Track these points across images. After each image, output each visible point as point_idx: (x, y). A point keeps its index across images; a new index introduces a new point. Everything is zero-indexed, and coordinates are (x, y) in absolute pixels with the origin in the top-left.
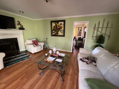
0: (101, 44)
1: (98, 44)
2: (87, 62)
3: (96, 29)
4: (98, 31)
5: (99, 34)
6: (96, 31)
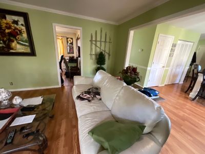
0: (102, 66)
1: (99, 66)
2: (89, 98)
3: (94, 42)
4: (96, 45)
5: (98, 50)
6: (94, 46)
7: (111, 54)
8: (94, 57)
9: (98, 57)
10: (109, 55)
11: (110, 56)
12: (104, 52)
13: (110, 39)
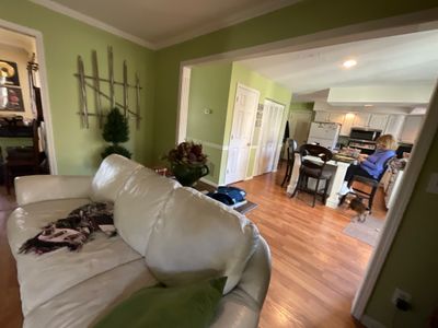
6: (90, 92)
7: (141, 115)
8: (92, 120)
9: (105, 120)
10: (138, 118)
11: (142, 122)
12: (122, 111)
13: (137, 81)
